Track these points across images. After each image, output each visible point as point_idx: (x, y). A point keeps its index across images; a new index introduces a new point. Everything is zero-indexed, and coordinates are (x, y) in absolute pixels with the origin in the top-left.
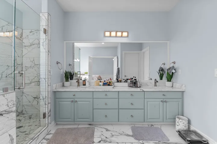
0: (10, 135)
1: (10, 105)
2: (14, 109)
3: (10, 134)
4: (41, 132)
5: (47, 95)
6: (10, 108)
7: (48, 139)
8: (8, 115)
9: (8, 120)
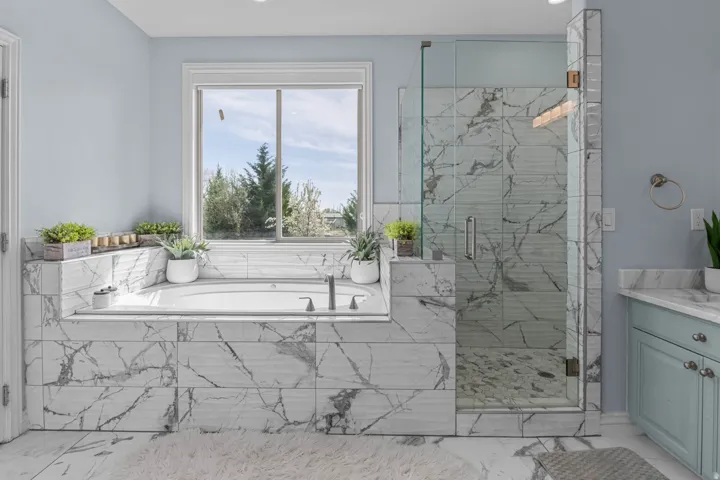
0: (440, 354)
1: (441, 289)
2: (452, 301)
3: (441, 351)
4: (549, 409)
5: (582, 301)
6: (441, 296)
7: (563, 449)
8: (436, 310)
9: (436, 320)
